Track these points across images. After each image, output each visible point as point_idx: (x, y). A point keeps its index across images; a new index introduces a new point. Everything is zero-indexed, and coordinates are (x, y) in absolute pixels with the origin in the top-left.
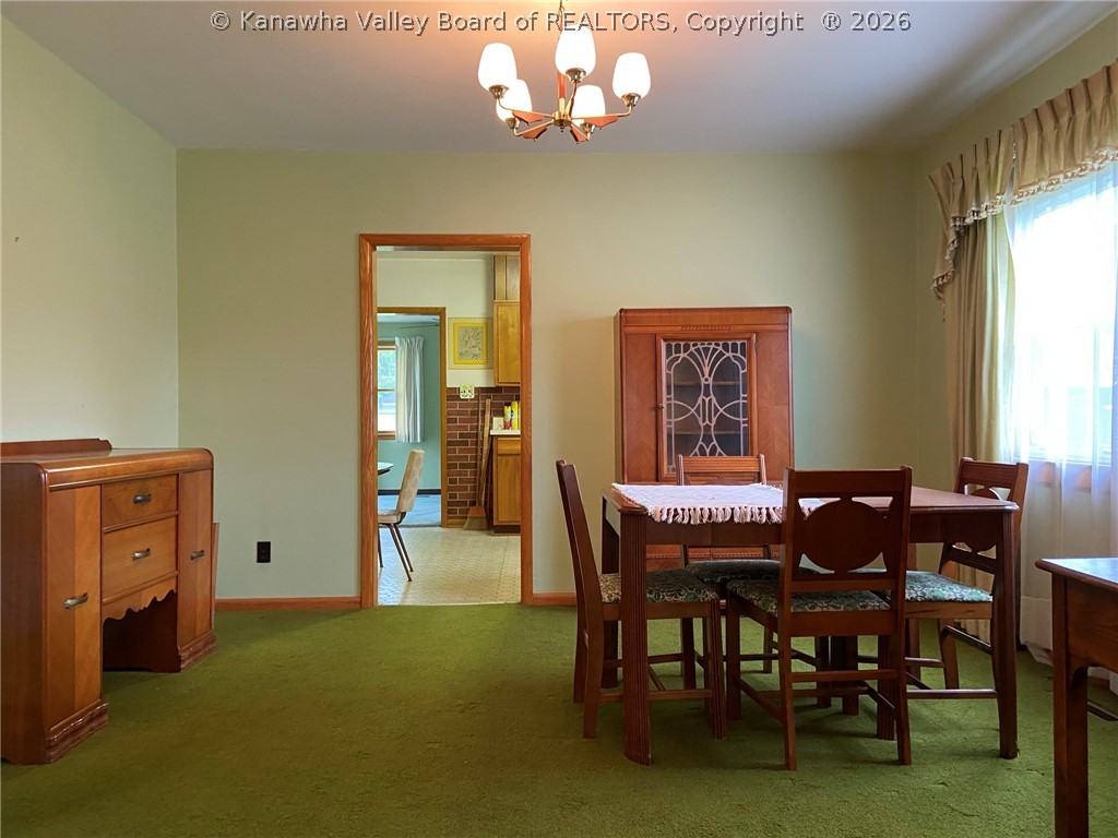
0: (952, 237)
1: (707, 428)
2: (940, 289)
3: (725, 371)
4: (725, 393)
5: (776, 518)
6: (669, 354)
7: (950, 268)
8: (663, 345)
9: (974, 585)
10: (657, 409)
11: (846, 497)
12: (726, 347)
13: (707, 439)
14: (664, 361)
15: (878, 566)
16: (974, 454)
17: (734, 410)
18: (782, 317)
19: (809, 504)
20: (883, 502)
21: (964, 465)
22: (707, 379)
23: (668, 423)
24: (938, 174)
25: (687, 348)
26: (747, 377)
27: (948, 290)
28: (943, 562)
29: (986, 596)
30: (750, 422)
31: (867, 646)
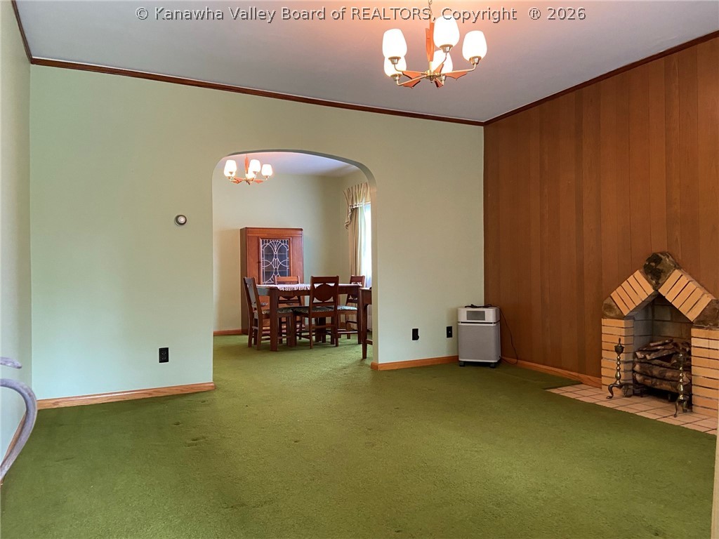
0: (350, 211)
1: (276, 269)
2: (347, 226)
3: (281, 250)
4: (282, 258)
5: (309, 289)
6: (263, 244)
7: (349, 220)
8: (261, 240)
9: (352, 306)
10: (259, 262)
11: (325, 283)
12: (282, 241)
13: (276, 273)
14: (261, 246)
15: (331, 300)
16: (356, 274)
17: (285, 263)
18: (300, 232)
19: (316, 285)
20: (332, 285)
21: (352, 277)
22: (276, 253)
23: (263, 268)
24: (346, 191)
25: (269, 242)
26: (289, 252)
27: (349, 226)
28: (347, 303)
29: (356, 309)
30: (290, 267)
31: (328, 320)
